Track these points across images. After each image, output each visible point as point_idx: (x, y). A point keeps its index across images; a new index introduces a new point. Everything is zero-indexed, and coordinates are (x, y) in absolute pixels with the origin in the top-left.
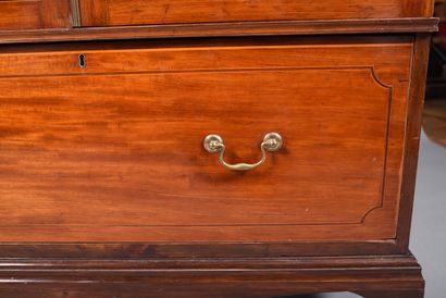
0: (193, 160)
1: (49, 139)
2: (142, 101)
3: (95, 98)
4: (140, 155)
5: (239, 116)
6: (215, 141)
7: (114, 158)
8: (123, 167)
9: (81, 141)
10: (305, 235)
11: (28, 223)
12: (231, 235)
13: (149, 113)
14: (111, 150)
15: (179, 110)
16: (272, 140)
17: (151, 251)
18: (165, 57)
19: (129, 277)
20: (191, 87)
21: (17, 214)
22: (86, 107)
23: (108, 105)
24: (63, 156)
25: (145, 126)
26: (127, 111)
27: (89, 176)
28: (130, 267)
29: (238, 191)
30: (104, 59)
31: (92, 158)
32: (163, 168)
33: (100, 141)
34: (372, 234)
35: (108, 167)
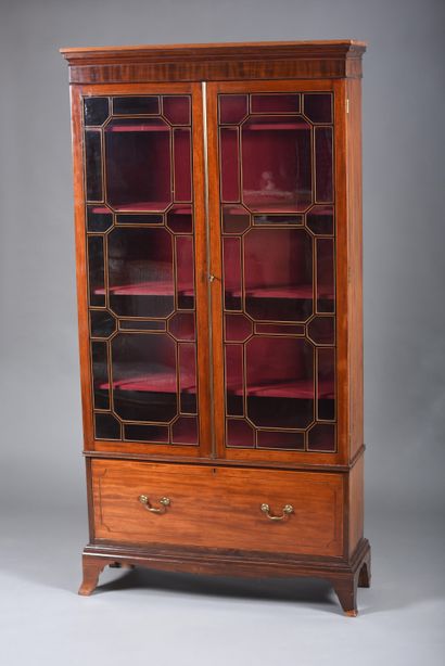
0: (255, 514)
1: (198, 500)
2: (238, 488)
3: (218, 485)
4: (235, 510)
5: (275, 497)
6: (265, 507)
7: (225, 510)
8: (228, 515)
9: (211, 502)
10: (305, 551)
11: (186, 536)
12: (271, 548)
13: (239, 493)
14: (223, 507)
15: (251, 493)
16: (289, 508)
17: (237, 553)
18: (247, 472)
19: (226, 563)
20: (257, 484)
21: (182, 531)
22: (214, 489)
23: (224, 489)
24: (203, 508)
25: (239, 499)
26: (231, 492)
27: (213, 517)
28: (228, 559)
29: (276, 528)
30: (224, 471)
31: (216, 510)
32: (244, 516)
33: (219, 503)
34: (331, 552)
35: (222, 514)
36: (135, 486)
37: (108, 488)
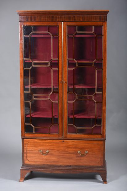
0: (76, 154)
1: (58, 151)
2: (71, 146)
3: (65, 146)
4: (70, 153)
5: (82, 149)
6: (79, 152)
7: (66, 153)
8: (67, 155)
9: (62, 151)
10: (91, 164)
11: (54, 162)
12: (81, 164)
13: (71, 148)
14: (66, 152)
15: (75, 148)
16: (86, 152)
17: (70, 166)
18: (74, 141)
19: (67, 170)
20: (77, 145)
21: (52, 160)
22: (63, 147)
23: (66, 147)
24: (60, 153)
26: (68, 148)
27: (63, 156)
28: (68, 168)
29: (82, 158)
30: (66, 141)
31: (63, 153)
32: (73, 155)
33: (64, 151)
34: (100, 165)
35: (65, 154)
36: (38, 147)
37: (29, 148)
